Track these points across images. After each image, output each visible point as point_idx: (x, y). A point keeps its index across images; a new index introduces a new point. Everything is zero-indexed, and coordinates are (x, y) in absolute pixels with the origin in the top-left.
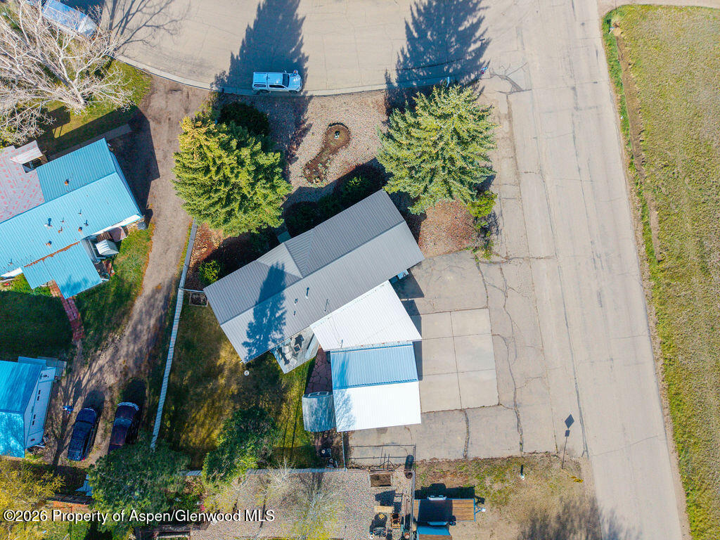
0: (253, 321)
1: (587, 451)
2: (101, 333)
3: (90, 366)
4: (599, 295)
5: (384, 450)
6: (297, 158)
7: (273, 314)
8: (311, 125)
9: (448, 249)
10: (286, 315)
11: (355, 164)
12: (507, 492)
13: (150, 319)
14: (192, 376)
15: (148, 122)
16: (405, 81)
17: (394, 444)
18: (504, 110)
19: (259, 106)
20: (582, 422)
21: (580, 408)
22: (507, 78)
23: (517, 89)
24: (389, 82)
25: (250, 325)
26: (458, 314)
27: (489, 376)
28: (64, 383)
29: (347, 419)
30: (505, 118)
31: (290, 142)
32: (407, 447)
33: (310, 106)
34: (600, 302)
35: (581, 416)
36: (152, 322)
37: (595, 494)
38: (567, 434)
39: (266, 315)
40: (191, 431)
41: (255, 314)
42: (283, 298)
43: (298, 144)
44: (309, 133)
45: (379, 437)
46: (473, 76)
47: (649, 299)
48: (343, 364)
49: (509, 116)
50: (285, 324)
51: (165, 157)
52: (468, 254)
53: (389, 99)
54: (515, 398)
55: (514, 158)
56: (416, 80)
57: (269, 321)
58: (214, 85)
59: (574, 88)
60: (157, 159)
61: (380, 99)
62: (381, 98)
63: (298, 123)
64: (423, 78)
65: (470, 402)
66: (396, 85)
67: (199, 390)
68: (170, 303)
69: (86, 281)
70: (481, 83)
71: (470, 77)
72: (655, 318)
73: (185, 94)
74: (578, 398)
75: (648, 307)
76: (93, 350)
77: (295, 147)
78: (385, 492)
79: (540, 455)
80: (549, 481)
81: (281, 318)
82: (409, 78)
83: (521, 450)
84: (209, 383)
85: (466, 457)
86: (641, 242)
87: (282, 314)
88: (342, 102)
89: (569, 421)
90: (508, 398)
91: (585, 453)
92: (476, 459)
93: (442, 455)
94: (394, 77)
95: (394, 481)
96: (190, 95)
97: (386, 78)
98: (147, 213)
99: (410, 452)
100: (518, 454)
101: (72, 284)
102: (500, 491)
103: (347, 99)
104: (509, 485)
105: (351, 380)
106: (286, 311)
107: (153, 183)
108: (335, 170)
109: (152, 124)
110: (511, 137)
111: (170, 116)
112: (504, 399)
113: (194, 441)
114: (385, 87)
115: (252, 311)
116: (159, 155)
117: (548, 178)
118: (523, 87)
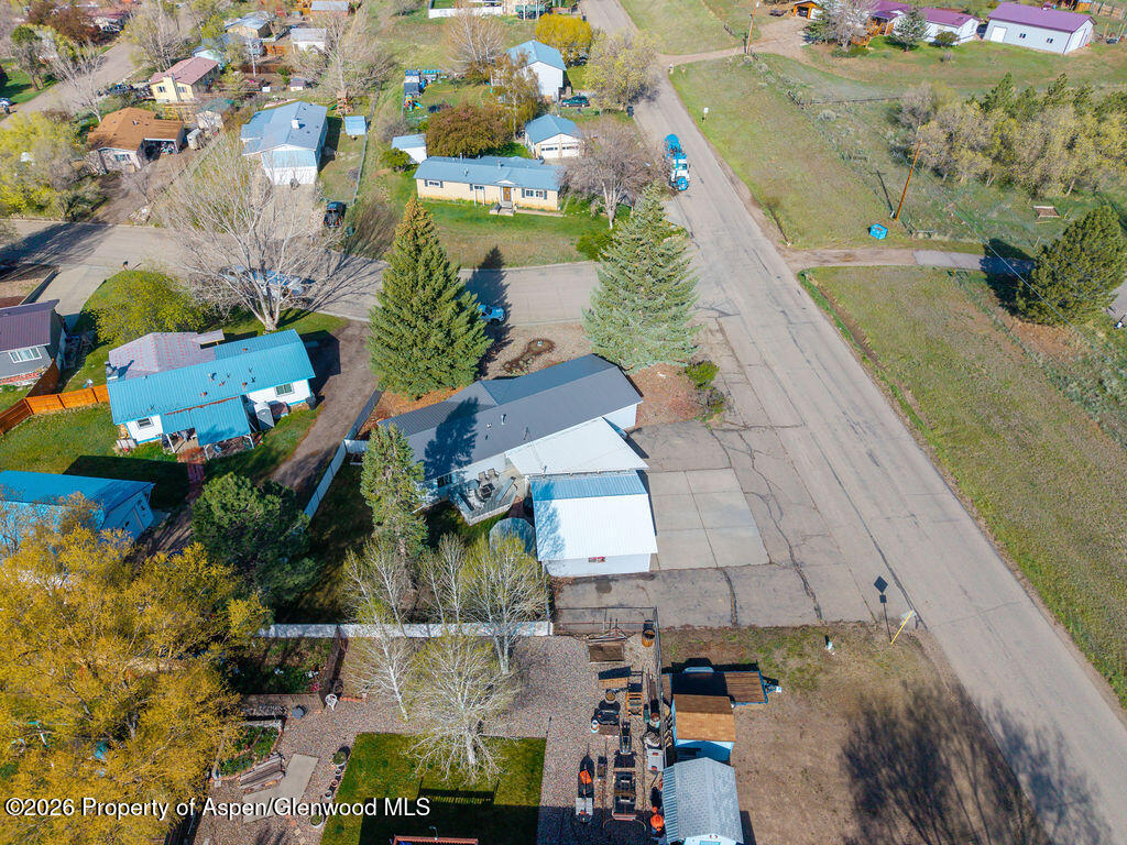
0: (435, 440)
1: (921, 620)
4: (871, 455)
5: (608, 614)
7: (460, 435)
8: (513, 340)
9: (672, 419)
10: (477, 438)
12: (812, 671)
13: (295, 479)
14: (337, 530)
15: (338, 341)
17: (621, 606)
18: (714, 327)
20: (899, 585)
21: (890, 569)
22: (713, 309)
23: (725, 315)
25: (431, 444)
26: (695, 474)
27: (749, 533)
28: (157, 535)
29: (552, 542)
32: (642, 611)
33: (512, 331)
34: (876, 463)
35: (895, 578)
36: (298, 481)
37: (958, 680)
38: (883, 599)
39: (451, 436)
40: (320, 590)
41: (439, 433)
42: (475, 422)
44: (511, 344)
45: (600, 597)
47: (937, 462)
48: (547, 486)
50: (474, 447)
51: (350, 360)
52: (698, 423)
54: (792, 556)
55: (734, 356)
57: (455, 442)
59: (783, 312)
60: (341, 361)
63: (499, 339)
65: (728, 559)
68: (324, 464)
69: (231, 431)
72: (952, 478)
74: (883, 558)
75: (939, 469)
78: (614, 670)
79: (853, 625)
80: (878, 658)
81: (470, 440)
83: (820, 616)
84: (359, 537)
85: (735, 624)
86: (903, 414)
87: (473, 436)
88: (546, 327)
89: (881, 584)
90: (782, 556)
91: (920, 623)
92: (752, 627)
93: (697, 620)
95: (627, 655)
98: (317, 399)
99: (649, 615)
100: (816, 622)
101: (214, 432)
102: (801, 670)
104: (813, 661)
105: (557, 495)
106: (476, 434)
107: (331, 378)
108: (538, 365)
109: (342, 342)
112: (776, 557)
113: (321, 600)
115: (435, 429)
116: (344, 360)
117: (775, 369)
118: (731, 313)
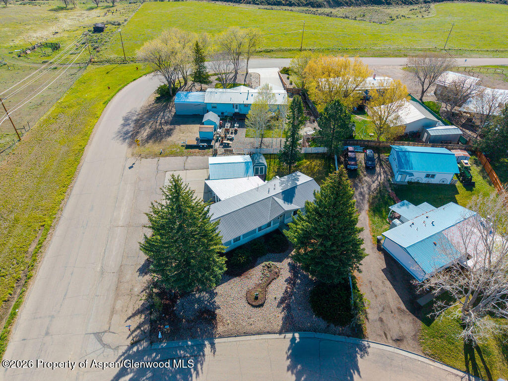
1: (126, 159)
2: (381, 195)
3: (380, 183)
6: (285, 281)
8: (278, 306)
11: (242, 277)
15: (407, 308)
16: (197, 345)
18: (116, 318)
19: (323, 324)
20: (124, 168)
21: (123, 172)
22: (104, 345)
23: (98, 336)
24: (213, 345)
30: (117, 311)
31: (292, 293)
33: (281, 323)
38: (134, 164)
40: (320, 163)
43: (286, 291)
44: (278, 300)
46: (135, 349)
48: (247, 172)
49: (113, 312)
51: (383, 282)
53: (213, 328)
55: (119, 282)
56: (188, 346)
58: (366, 345)
59: (47, 334)
61: (221, 327)
62: (220, 329)
63: (288, 308)
64: (181, 348)
66: (206, 343)
67: (320, 175)
70: (129, 342)
71: (138, 349)
72: (63, 202)
73: (389, 337)
76: (381, 189)
77: (288, 289)
79: (150, 158)
82: (194, 349)
83: (159, 159)
85: (187, 157)
86: (49, 235)
88: (253, 326)
89: (131, 167)
92: (183, 156)
94: (207, 349)
96: (384, 335)
97: (214, 348)
100: (161, 158)
102: (173, 148)
103: (248, 328)
105: (243, 166)
108: (256, 274)
109: (403, 307)
110: (117, 296)
111: (393, 314)
113: (318, 161)
114: (216, 341)
116: (388, 283)
117: (98, 269)
118: (92, 336)
